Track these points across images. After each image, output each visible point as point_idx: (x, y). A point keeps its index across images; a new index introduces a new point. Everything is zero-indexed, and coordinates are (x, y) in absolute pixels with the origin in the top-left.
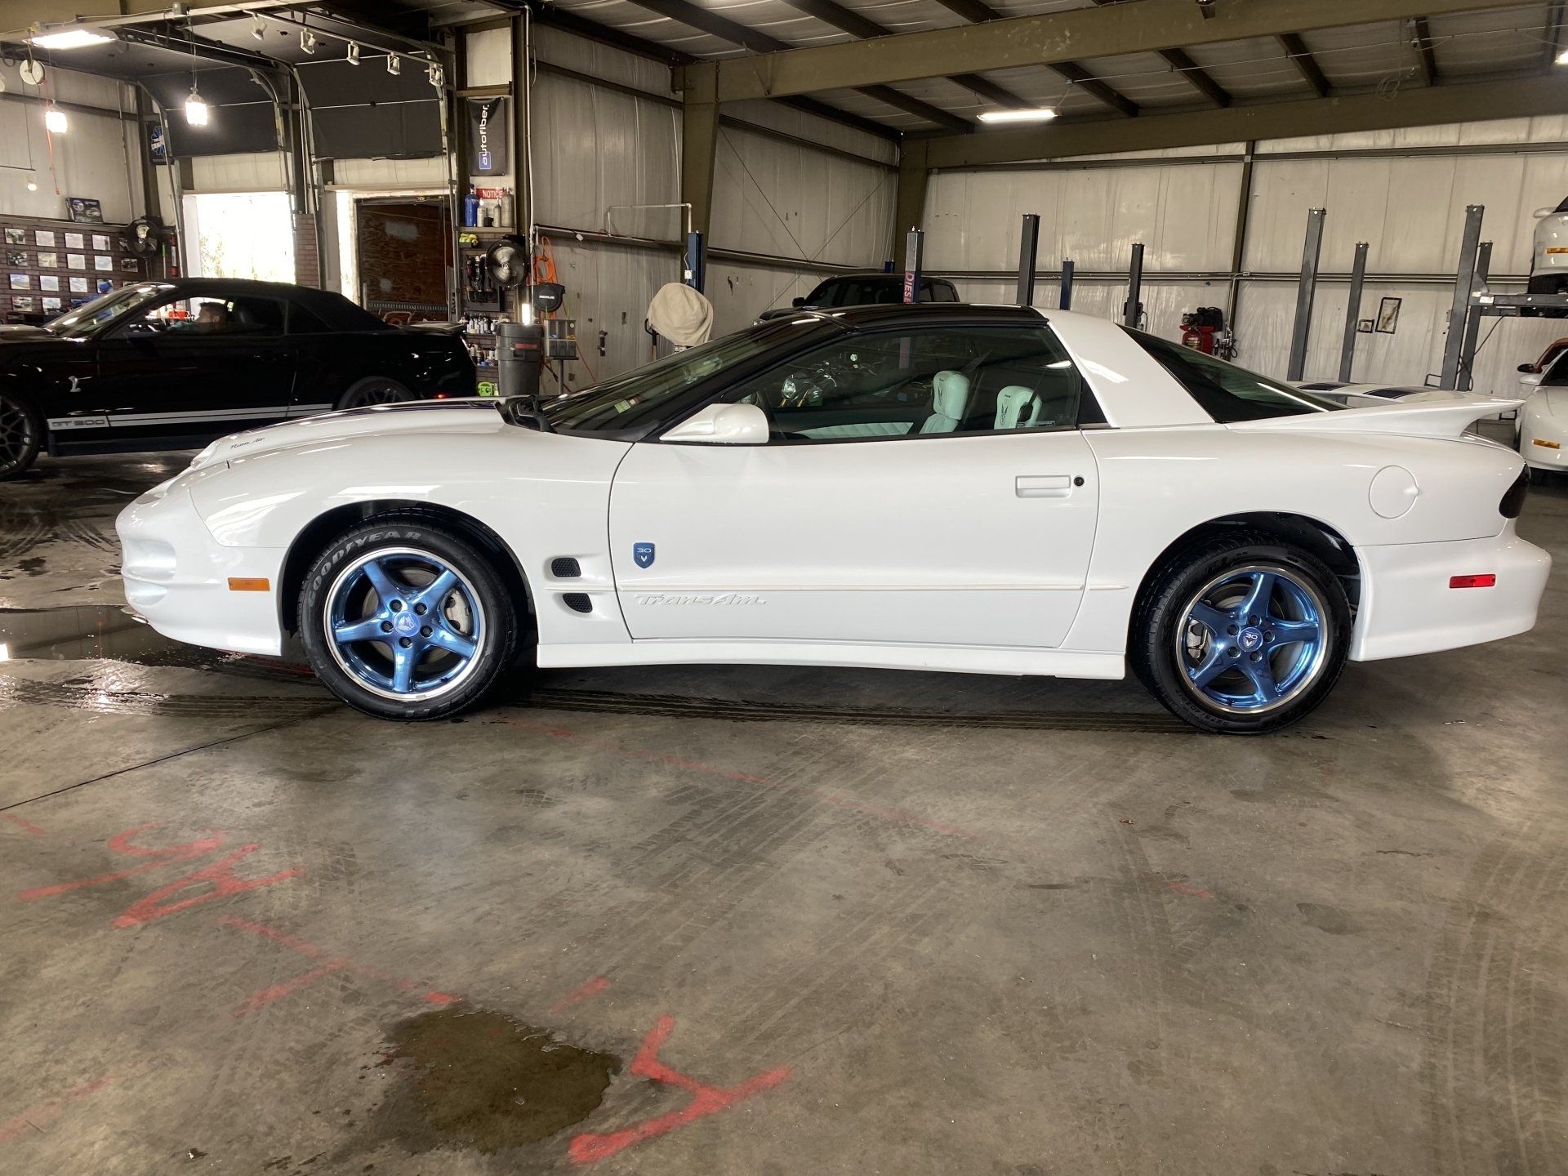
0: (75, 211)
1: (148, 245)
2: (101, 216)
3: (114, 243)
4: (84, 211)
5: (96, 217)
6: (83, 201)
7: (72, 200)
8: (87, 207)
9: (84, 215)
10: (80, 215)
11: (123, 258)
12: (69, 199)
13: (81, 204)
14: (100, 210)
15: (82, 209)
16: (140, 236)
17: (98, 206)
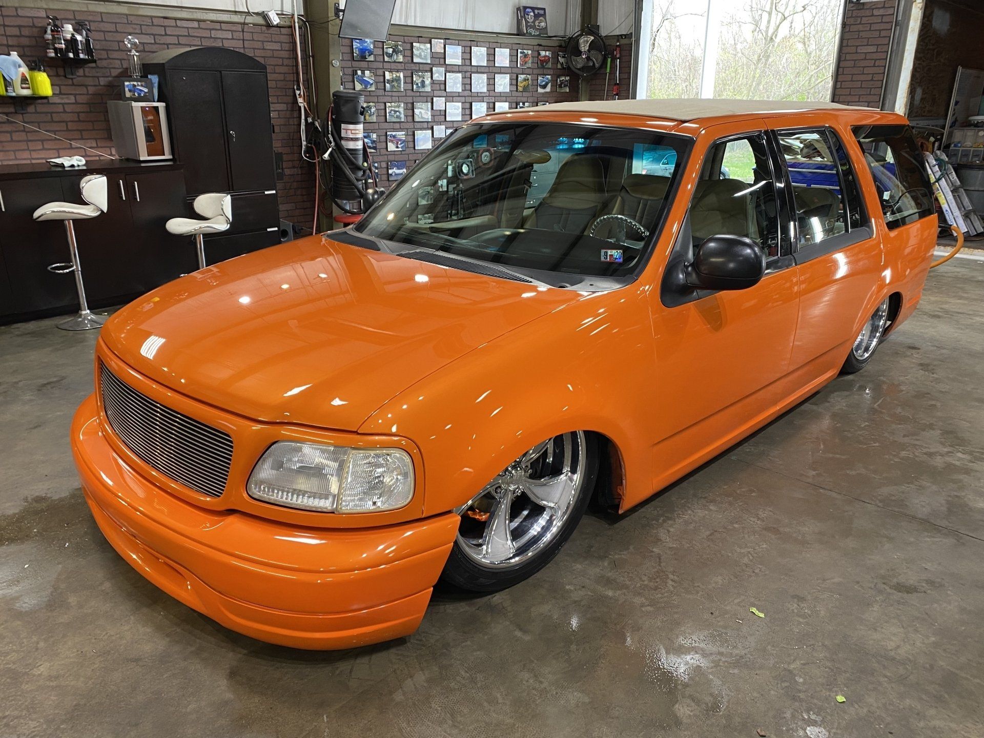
0: (527, 22)
1: (588, 58)
2: (546, 27)
3: (555, 57)
4: (534, 22)
5: (543, 28)
6: (533, 9)
7: (525, 8)
8: (537, 16)
9: (534, 27)
10: (531, 27)
11: (559, 76)
12: (521, 8)
13: (532, 14)
14: (545, 19)
15: (532, 20)
16: (583, 49)
17: (544, 15)
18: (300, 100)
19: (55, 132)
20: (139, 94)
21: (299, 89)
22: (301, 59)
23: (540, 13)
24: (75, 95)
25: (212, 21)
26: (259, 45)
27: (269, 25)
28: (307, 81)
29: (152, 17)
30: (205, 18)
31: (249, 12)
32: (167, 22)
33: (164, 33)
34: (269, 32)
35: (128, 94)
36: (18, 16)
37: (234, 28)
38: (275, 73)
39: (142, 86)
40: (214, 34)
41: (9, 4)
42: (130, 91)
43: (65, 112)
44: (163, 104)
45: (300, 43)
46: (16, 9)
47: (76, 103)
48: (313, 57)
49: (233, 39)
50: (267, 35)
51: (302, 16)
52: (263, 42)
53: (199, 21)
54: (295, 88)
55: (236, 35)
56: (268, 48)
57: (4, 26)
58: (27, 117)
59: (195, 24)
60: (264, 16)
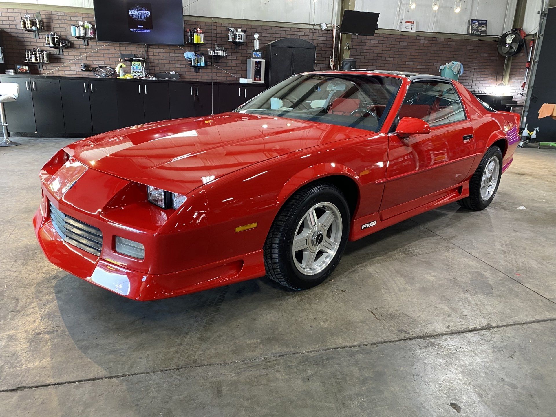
0: (472, 27)
1: (511, 48)
2: (486, 31)
4: (478, 28)
5: (483, 31)
6: (478, 21)
7: (472, 20)
8: (480, 25)
9: (477, 30)
10: (475, 30)
12: (470, 20)
13: (477, 23)
14: (486, 26)
15: (477, 27)
16: (507, 42)
17: (486, 24)
18: (331, 63)
19: (227, 70)
20: (258, 56)
21: (332, 58)
22: (335, 44)
23: (483, 23)
24: (237, 56)
25: (296, 28)
26: (316, 38)
27: (322, 30)
28: (336, 55)
29: (271, 27)
30: (293, 27)
31: (314, 24)
32: (277, 29)
33: (275, 33)
34: (322, 32)
35: (254, 56)
36: (221, 26)
37: (306, 31)
38: (322, 50)
39: (259, 53)
40: (296, 33)
41: (219, 22)
42: (255, 55)
43: (232, 63)
44: (264, 60)
45: (336, 37)
46: (221, 24)
47: (237, 60)
48: (341, 43)
49: (304, 35)
50: (320, 34)
51: (339, 25)
52: (318, 37)
53: (291, 28)
54: (330, 57)
55: (306, 34)
56: (320, 39)
57: (216, 30)
58: (219, 64)
59: (289, 29)
60: (320, 25)
